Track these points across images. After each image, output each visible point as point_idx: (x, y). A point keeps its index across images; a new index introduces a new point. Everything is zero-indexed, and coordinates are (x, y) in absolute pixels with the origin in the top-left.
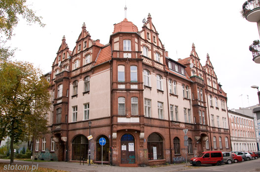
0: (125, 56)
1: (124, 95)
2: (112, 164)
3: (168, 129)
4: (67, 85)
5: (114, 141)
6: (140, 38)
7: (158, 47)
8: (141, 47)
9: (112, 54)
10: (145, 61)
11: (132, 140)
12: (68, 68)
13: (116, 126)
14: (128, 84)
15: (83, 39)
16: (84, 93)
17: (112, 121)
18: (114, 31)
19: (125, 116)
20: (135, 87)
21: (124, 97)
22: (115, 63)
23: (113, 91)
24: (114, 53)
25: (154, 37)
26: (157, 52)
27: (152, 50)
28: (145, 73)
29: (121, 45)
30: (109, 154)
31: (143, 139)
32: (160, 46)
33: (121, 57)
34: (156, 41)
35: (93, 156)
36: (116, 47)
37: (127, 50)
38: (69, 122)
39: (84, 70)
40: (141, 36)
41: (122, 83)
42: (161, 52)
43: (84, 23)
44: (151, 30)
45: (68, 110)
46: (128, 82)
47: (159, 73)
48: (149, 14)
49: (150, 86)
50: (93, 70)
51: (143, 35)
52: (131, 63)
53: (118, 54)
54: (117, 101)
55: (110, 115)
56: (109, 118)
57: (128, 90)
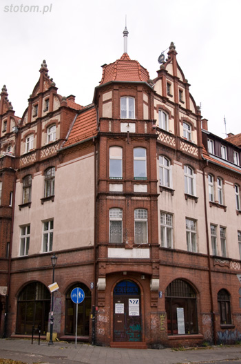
0: (124, 128)
1: (121, 204)
2: (95, 341)
3: (206, 274)
4: (11, 184)
5: (100, 295)
6: (152, 94)
7: (188, 112)
8: (155, 111)
9: (99, 125)
10: (162, 138)
11: (137, 293)
12: (12, 150)
13: (104, 265)
14: (129, 184)
15: (42, 94)
16: (44, 200)
17: (96, 255)
18: (103, 78)
19: (122, 246)
20: (142, 189)
21: (121, 209)
22: (105, 142)
23: (100, 196)
24: (103, 122)
25: (181, 91)
26: (185, 121)
27: (176, 117)
28: (161, 162)
29: (116, 107)
30: (91, 322)
31: (156, 292)
32: (192, 109)
33: (116, 131)
34: (184, 100)
35: (59, 326)
36: (107, 111)
37: (128, 118)
38: (13, 256)
39: (45, 154)
40: (155, 90)
41: (116, 182)
42: (194, 122)
43: (44, 62)
44: (175, 78)
45: (12, 232)
46: (128, 180)
47: (189, 163)
48: (172, 43)
49: (171, 187)
50: (62, 156)
51: (158, 88)
52: (135, 143)
53: (110, 125)
54: (107, 216)
55: (93, 244)
56: (91, 248)
57: (128, 194)
